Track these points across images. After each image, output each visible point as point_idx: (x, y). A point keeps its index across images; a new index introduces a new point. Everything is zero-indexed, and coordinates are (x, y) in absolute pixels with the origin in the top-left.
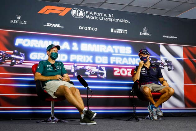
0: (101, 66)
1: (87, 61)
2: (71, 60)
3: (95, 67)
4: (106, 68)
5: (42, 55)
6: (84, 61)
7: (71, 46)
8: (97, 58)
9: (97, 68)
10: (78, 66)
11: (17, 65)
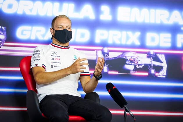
0: (156, 53)
1: (129, 43)
2: (97, 41)
3: (145, 55)
4: (167, 56)
5: (40, 31)
6: (124, 42)
7: (98, 11)
8: (149, 35)
9: (149, 56)
10: (110, 53)
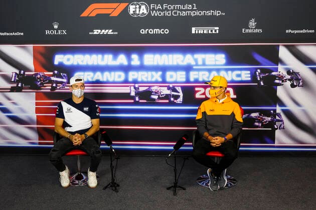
0: (174, 86)
1: (154, 80)
2: (130, 79)
3: (166, 88)
4: (183, 88)
5: (90, 75)
6: (149, 80)
7: (129, 59)
8: (168, 74)
9: (169, 88)
10: (140, 88)
11: (59, 89)
